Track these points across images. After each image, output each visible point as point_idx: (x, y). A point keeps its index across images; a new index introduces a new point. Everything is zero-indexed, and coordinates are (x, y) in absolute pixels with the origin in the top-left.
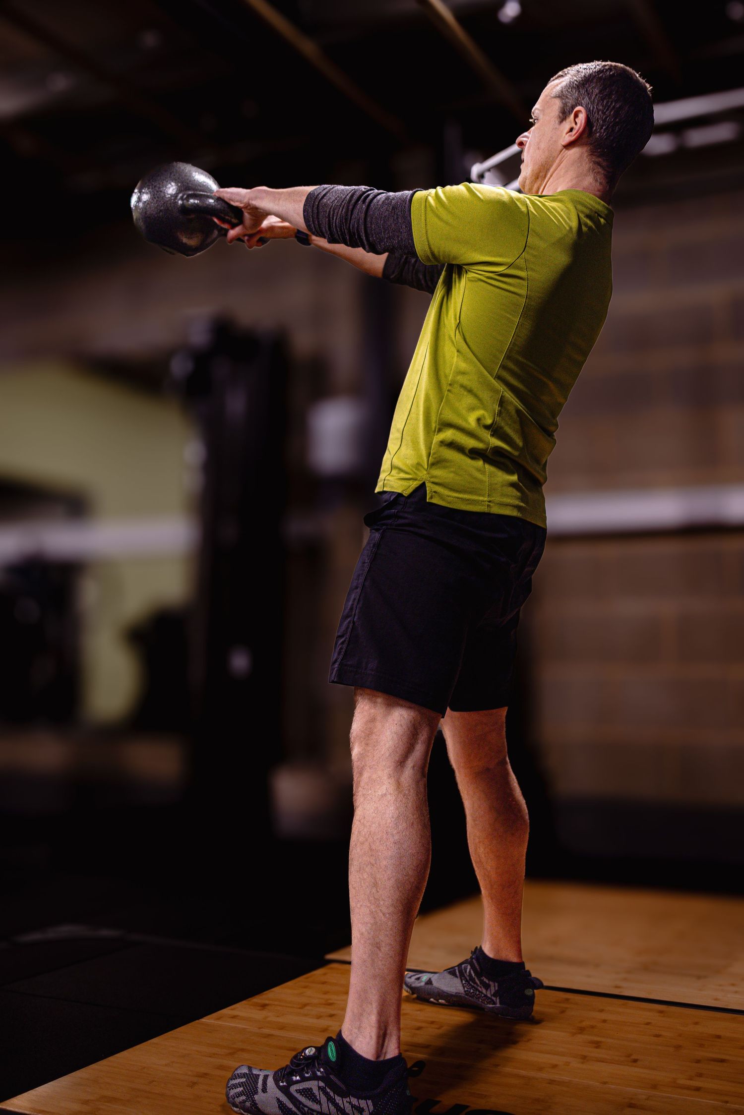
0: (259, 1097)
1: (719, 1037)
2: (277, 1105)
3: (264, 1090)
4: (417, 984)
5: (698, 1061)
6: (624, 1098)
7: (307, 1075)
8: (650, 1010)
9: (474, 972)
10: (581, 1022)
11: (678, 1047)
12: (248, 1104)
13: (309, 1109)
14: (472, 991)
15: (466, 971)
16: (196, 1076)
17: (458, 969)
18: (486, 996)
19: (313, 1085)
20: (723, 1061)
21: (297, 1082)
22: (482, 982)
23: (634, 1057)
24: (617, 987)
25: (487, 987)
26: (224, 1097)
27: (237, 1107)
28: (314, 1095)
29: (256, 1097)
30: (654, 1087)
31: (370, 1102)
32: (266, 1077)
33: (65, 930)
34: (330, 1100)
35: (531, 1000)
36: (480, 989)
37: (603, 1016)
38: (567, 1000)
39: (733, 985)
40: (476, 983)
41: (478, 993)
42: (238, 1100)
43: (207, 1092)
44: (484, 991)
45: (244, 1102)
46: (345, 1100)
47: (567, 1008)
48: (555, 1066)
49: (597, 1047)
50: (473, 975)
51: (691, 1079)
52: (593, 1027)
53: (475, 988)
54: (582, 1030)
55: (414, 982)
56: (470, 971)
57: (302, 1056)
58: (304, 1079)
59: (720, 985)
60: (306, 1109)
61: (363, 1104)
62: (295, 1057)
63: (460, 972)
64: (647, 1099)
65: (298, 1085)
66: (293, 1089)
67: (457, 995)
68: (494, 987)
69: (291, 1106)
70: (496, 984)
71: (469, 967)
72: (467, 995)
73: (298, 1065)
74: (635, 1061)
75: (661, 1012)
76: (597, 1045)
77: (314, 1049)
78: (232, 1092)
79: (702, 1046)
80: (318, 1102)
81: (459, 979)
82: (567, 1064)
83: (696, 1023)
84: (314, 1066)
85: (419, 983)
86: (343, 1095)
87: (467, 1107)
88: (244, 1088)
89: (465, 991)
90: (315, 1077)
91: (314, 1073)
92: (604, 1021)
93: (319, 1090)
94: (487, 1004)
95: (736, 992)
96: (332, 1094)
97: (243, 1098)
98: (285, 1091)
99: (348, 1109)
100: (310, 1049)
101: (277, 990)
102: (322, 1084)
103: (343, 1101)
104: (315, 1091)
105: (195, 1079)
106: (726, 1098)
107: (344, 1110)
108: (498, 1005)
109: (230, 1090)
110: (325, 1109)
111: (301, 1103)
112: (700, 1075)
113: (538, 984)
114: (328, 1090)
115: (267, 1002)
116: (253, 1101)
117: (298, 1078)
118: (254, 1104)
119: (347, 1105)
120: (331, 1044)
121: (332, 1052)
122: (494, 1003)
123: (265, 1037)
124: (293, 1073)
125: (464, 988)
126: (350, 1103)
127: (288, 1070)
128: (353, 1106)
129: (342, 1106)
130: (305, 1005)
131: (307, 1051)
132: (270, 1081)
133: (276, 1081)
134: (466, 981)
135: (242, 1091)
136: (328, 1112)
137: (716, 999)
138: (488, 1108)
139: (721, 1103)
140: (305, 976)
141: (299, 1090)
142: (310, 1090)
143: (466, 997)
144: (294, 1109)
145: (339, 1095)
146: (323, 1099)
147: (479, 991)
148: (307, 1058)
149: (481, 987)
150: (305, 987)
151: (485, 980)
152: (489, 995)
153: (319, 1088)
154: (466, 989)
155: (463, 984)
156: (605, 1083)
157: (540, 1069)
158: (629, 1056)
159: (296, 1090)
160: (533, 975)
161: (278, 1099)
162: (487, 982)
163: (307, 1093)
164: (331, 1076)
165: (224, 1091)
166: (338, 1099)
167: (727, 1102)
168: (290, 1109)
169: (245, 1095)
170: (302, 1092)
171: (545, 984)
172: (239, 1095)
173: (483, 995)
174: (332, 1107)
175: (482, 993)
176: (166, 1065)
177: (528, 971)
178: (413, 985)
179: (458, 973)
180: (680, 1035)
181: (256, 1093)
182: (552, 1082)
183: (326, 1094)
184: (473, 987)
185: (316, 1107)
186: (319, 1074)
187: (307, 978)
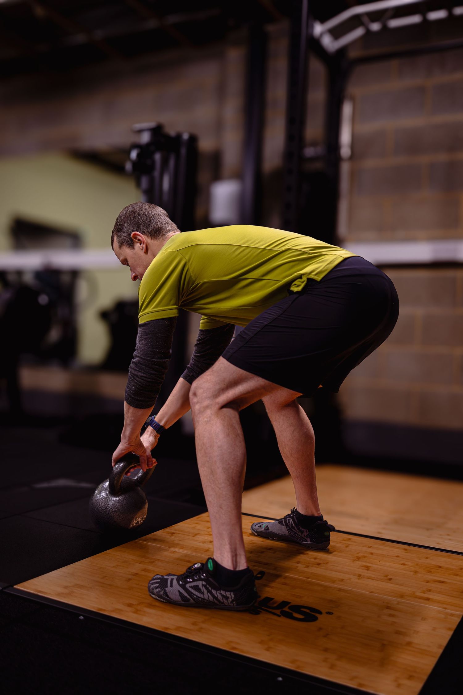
0: (168, 589)
1: (440, 567)
2: (178, 594)
3: (171, 586)
4: (260, 530)
5: (428, 582)
6: (384, 603)
7: (196, 578)
8: (399, 548)
9: (294, 523)
10: (358, 553)
11: (416, 572)
12: (162, 593)
13: (197, 596)
14: (293, 534)
15: (289, 523)
16: (131, 575)
17: (284, 520)
18: (301, 537)
19: (199, 584)
20: (443, 582)
21: (190, 582)
22: (299, 529)
23: (389, 577)
24: (379, 533)
25: (302, 532)
26: (147, 589)
27: (154, 595)
28: (200, 589)
29: (167, 589)
30: (402, 596)
31: (232, 594)
32: (172, 580)
33: (62, 482)
34: (209, 592)
35: (328, 539)
36: (298, 533)
37: (371, 550)
38: (350, 539)
39: (448, 535)
40: (295, 529)
41: (297, 535)
42: (155, 591)
43: (137, 585)
44: (300, 534)
45: (159, 592)
46: (218, 592)
47: (349, 544)
48: (342, 580)
49: (368, 570)
50: (293, 525)
51: (424, 592)
52: (365, 557)
53: (295, 532)
54: (358, 558)
55: (258, 529)
56: (292, 522)
57: (193, 568)
58: (194, 581)
59: (441, 535)
60: (195, 596)
61: (228, 594)
62: (189, 568)
63: (286, 522)
64: (398, 604)
65: (191, 583)
66: (188, 586)
67: (285, 536)
68: (306, 532)
69: (186, 594)
70: (308, 531)
71: (291, 520)
72: (290, 536)
73: (190, 573)
74: (390, 579)
75: (405, 550)
76: (368, 568)
77: (200, 564)
78: (152, 586)
79: (430, 572)
80: (203, 593)
81: (285, 526)
82: (350, 579)
83: (427, 558)
84: (200, 573)
85: (262, 529)
86: (217, 589)
87: (289, 603)
88: (159, 584)
89: (289, 534)
90: (200, 579)
91: (200, 577)
92: (372, 554)
93: (203, 586)
94: (302, 542)
95: (450, 540)
96: (210, 589)
97: (159, 590)
98: (183, 586)
99: (220, 597)
100: (197, 564)
101: (180, 525)
102: (204, 583)
103: (216, 592)
104: (201, 587)
105: (130, 577)
106: (445, 606)
107: (217, 597)
108: (309, 542)
109: (151, 585)
110: (206, 597)
111: (192, 593)
112: (429, 590)
113: (332, 529)
114: (208, 586)
115: (174, 532)
116: (165, 591)
117: (191, 580)
118: (165, 593)
119: (219, 595)
120: (210, 561)
121: (210, 566)
122: (307, 541)
123: (172, 553)
124: (188, 577)
125: (288, 532)
126: (221, 594)
127: (185, 576)
128: (222, 595)
129: (216, 595)
130: (196, 534)
131: (196, 566)
132: (175, 582)
133: (178, 581)
134: (290, 528)
135: (158, 586)
136: (208, 599)
137: (438, 543)
138: (302, 604)
139: (442, 609)
140: (197, 517)
141: (191, 586)
142: (198, 586)
143: (290, 537)
144: (188, 596)
145: (214, 589)
146: (205, 592)
147: (297, 534)
148: (196, 569)
149: (298, 532)
150: (197, 523)
151: (301, 528)
152: (303, 537)
153: (203, 585)
154: (289, 533)
155: (288, 530)
156: (372, 592)
157: (334, 582)
158: (387, 576)
159: (190, 586)
160: (329, 523)
161: (179, 591)
162: (302, 529)
163: (196, 588)
164: (210, 579)
165: (147, 585)
166: (214, 592)
167: (446, 608)
168: (186, 597)
169: (160, 588)
170: (192, 587)
171: (336, 529)
172: (156, 588)
173: (300, 537)
174: (210, 596)
175: (299, 535)
176: (114, 567)
177: (326, 521)
178: (258, 531)
179: (284, 523)
180: (417, 565)
181: (167, 587)
182: (340, 590)
183: (207, 589)
184: (294, 531)
185: (201, 595)
186: (202, 577)
187: (198, 518)
